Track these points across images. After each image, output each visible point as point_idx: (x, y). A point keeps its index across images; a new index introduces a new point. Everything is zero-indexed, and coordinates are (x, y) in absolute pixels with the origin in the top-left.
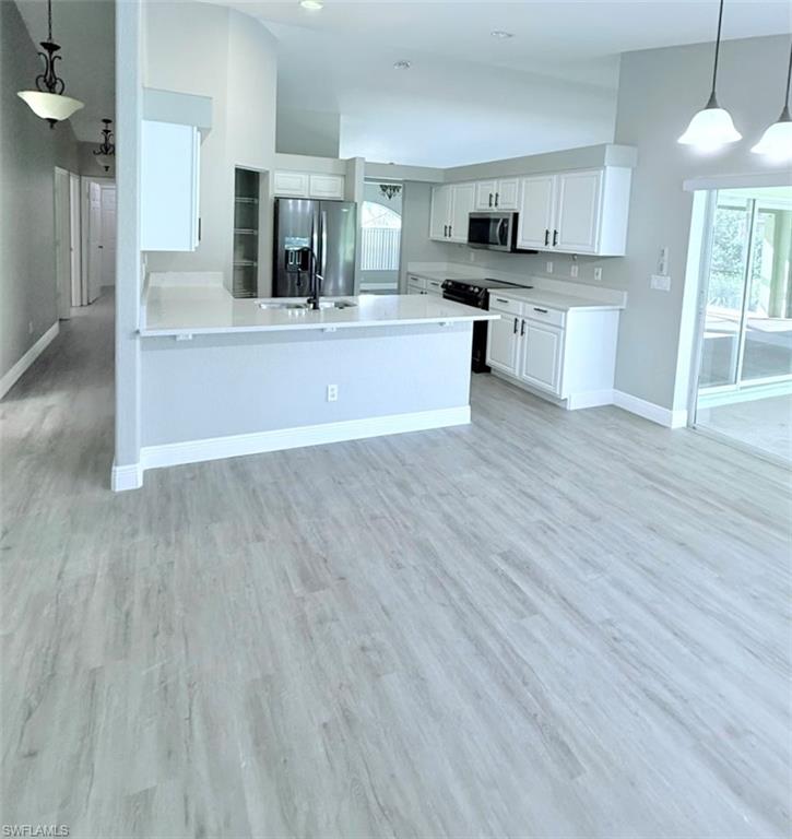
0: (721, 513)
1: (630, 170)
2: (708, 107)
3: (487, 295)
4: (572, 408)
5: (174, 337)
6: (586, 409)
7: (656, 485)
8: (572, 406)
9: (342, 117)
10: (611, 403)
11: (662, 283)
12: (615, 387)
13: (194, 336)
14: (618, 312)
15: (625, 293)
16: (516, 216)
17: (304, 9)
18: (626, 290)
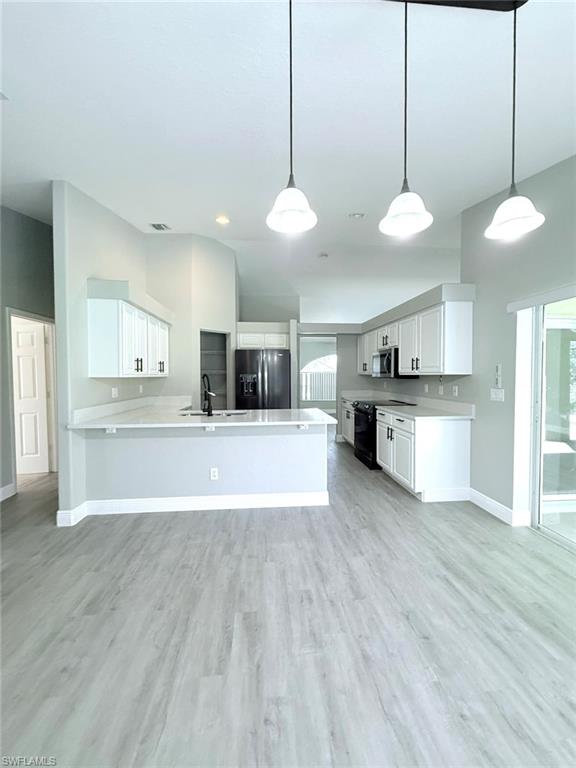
0: (499, 614)
1: (471, 304)
2: (288, 187)
3: (375, 410)
4: (426, 501)
5: (104, 430)
6: (439, 503)
7: (450, 576)
8: (426, 498)
9: (301, 298)
10: (468, 499)
11: (498, 395)
12: (471, 486)
13: (117, 429)
14: (469, 422)
15: (473, 406)
16: (396, 350)
17: (218, 223)
18: (472, 403)
